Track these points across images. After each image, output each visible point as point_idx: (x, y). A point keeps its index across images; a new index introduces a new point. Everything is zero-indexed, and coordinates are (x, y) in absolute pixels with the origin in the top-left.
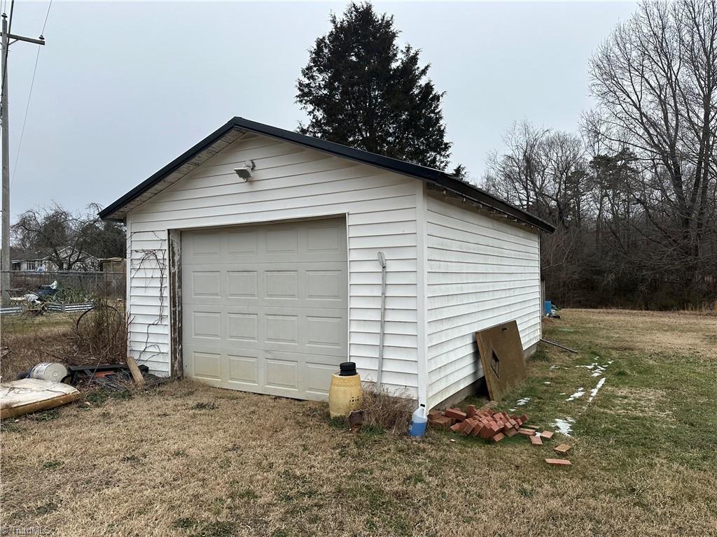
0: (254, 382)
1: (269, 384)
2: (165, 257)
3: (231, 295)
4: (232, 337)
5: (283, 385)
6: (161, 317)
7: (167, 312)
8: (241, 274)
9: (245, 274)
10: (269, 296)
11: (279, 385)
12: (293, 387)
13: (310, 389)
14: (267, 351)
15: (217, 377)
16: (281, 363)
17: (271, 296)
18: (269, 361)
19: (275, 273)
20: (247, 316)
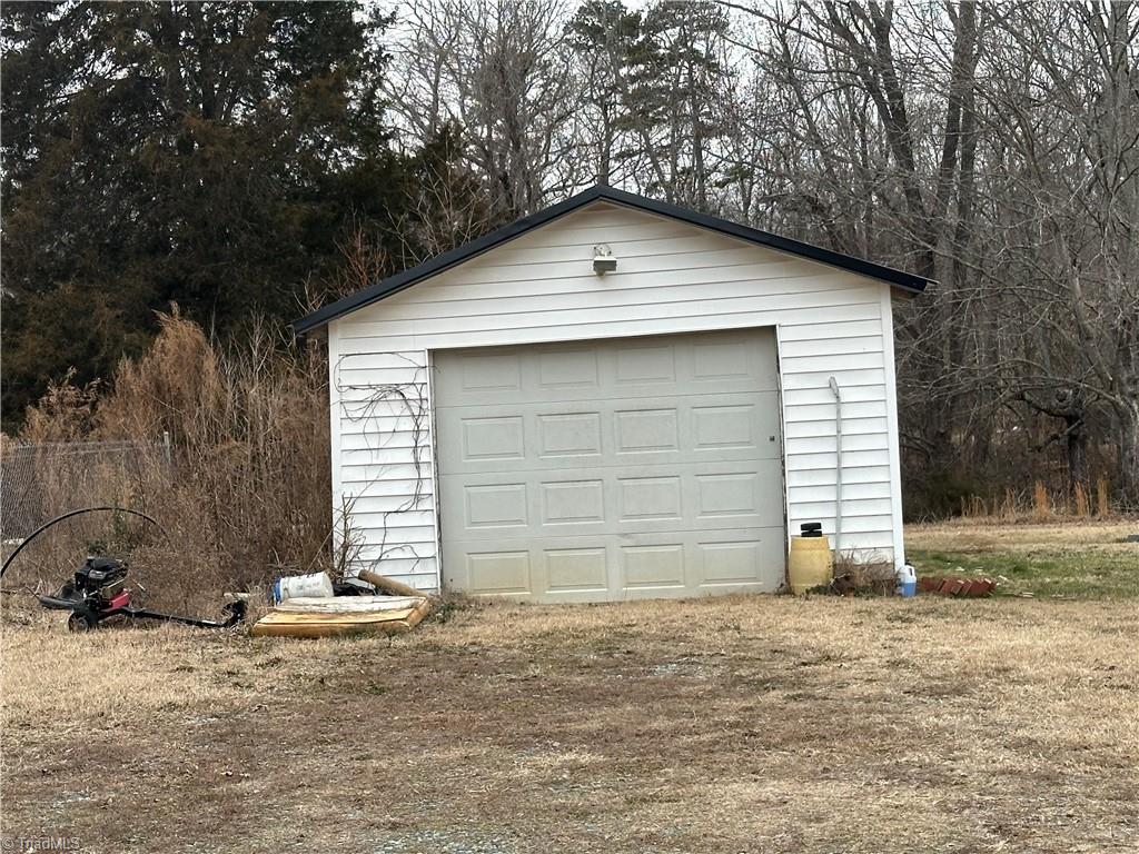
0: (600, 586)
1: (629, 584)
2: (424, 396)
3: (547, 453)
4: (550, 520)
5: (657, 583)
6: (417, 497)
7: (428, 488)
8: (568, 418)
9: (575, 417)
10: (622, 449)
11: (649, 584)
12: (677, 582)
13: (707, 581)
14: (624, 535)
15: (523, 589)
16: (652, 549)
17: (629, 449)
18: (628, 550)
19: (636, 414)
20: (581, 485)
